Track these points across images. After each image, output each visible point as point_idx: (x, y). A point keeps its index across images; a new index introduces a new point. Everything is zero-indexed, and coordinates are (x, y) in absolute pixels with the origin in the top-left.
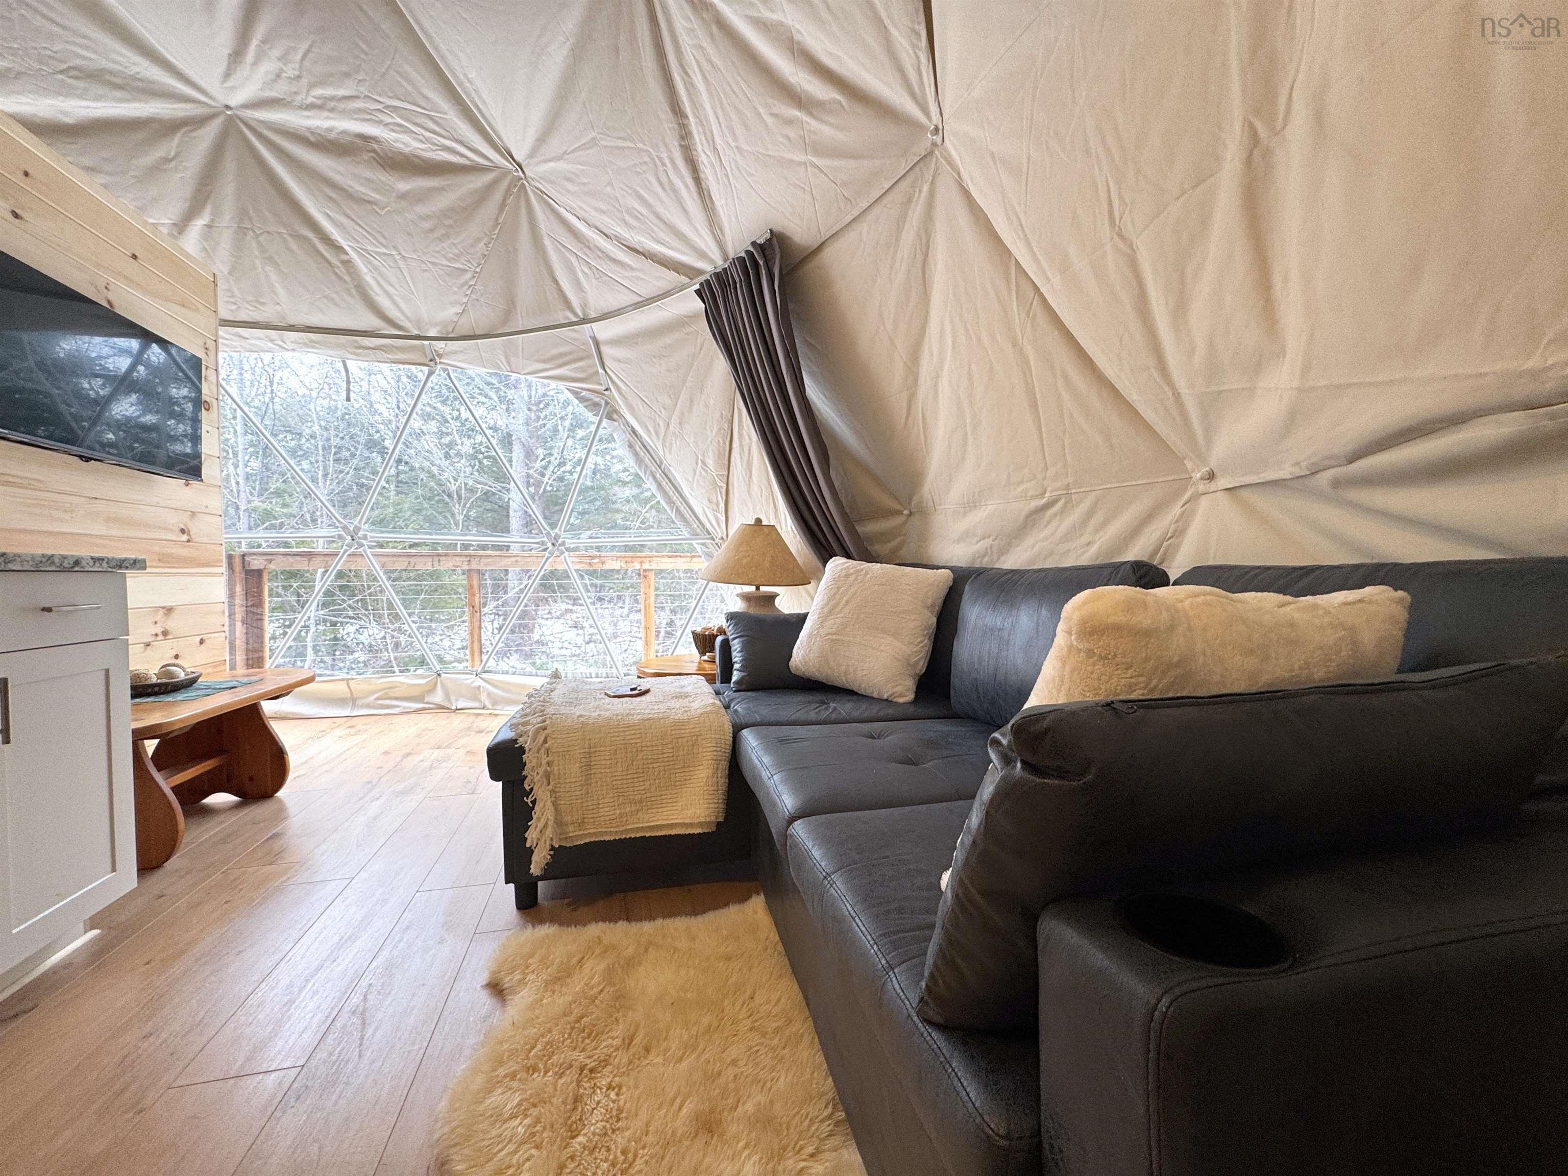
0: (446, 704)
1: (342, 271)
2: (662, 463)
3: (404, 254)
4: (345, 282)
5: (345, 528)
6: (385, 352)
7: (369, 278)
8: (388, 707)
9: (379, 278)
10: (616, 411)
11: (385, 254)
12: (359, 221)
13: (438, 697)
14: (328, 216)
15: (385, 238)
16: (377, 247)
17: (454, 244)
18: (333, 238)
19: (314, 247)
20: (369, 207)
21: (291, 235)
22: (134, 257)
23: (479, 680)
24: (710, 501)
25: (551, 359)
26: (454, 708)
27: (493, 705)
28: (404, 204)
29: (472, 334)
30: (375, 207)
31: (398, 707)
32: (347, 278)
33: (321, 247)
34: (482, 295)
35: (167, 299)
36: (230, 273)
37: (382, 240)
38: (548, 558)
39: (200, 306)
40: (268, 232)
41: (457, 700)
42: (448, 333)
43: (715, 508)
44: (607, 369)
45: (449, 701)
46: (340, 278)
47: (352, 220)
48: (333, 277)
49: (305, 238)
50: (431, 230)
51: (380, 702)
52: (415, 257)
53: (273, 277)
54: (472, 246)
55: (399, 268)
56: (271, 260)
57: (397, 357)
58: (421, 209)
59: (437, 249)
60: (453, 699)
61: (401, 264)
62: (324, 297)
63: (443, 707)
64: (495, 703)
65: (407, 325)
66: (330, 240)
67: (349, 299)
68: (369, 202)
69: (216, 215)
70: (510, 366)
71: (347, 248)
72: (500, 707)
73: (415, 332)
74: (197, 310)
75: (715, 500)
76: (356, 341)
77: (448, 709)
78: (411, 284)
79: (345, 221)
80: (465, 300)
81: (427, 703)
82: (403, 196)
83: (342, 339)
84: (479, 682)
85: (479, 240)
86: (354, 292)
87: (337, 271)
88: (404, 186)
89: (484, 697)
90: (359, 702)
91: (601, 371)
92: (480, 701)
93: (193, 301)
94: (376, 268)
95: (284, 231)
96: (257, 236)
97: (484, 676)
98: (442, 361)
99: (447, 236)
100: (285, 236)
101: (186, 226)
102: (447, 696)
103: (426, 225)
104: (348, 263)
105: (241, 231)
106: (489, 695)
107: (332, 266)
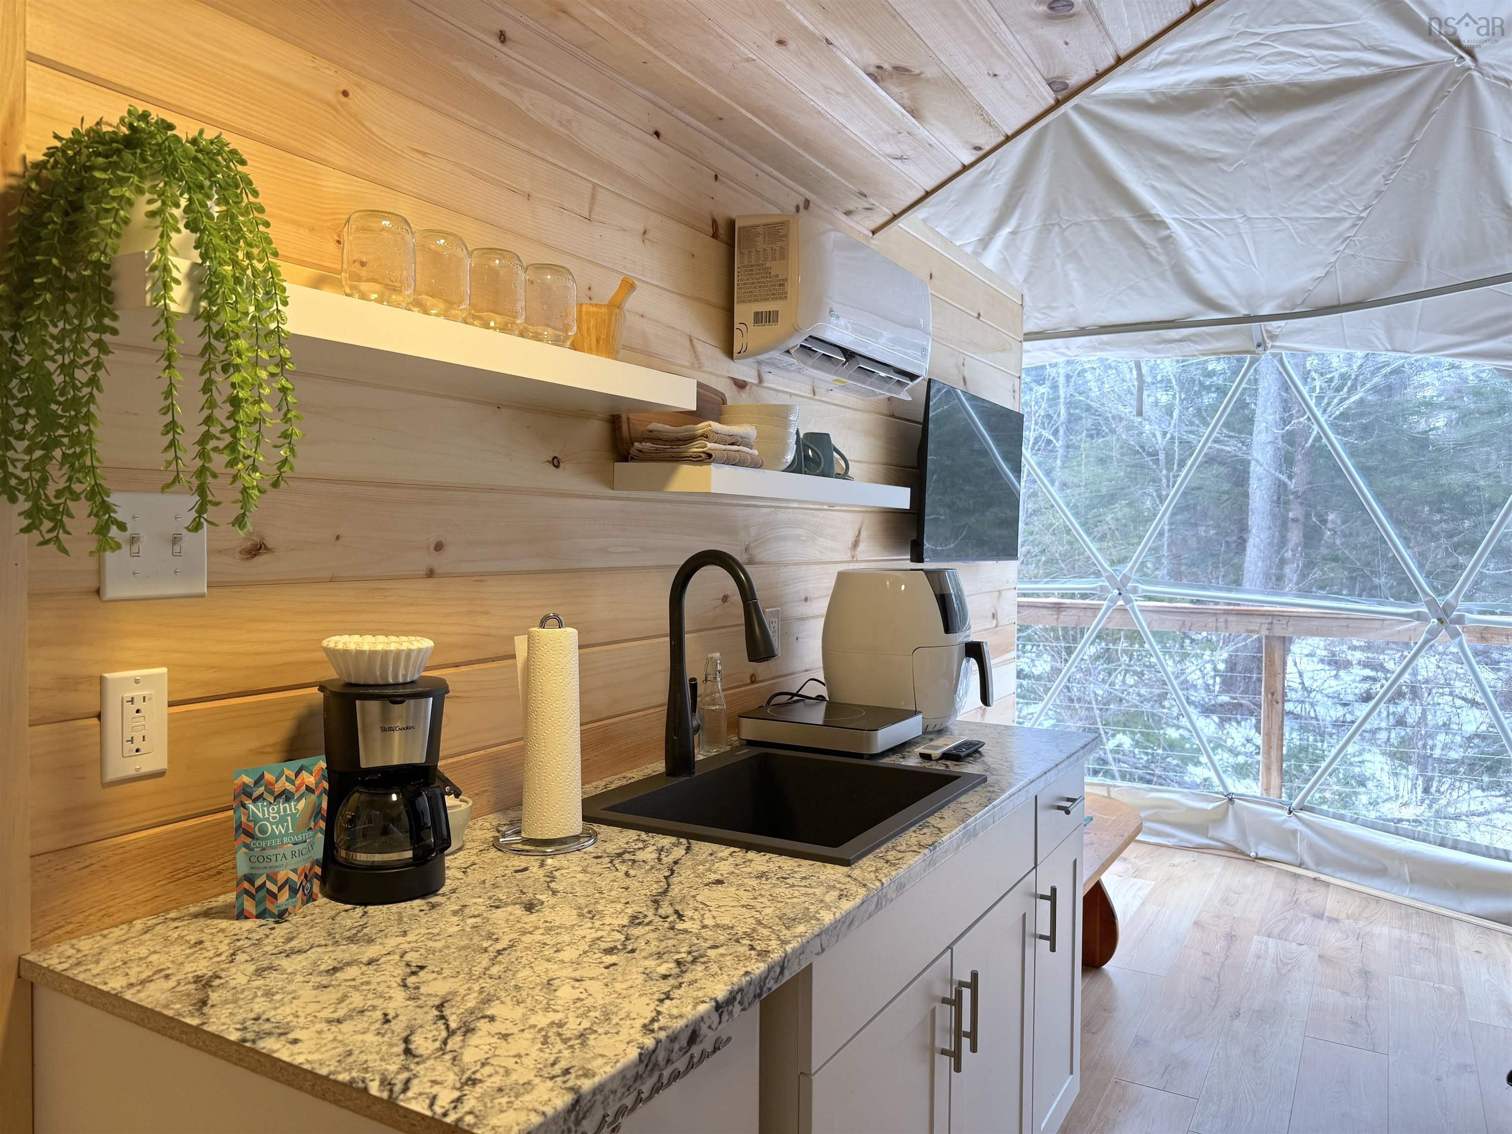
0: (1240, 845)
1: (1158, 251)
3: (1250, 215)
4: (1160, 264)
5: (1110, 578)
6: (1198, 343)
7: (1192, 255)
8: (1159, 834)
9: (1208, 253)
11: (1222, 221)
12: (1195, 187)
13: (1229, 833)
14: (1154, 188)
15: (1227, 200)
16: (1214, 214)
17: (1331, 187)
18: (1153, 212)
19: (1128, 229)
20: (1213, 166)
21: (1102, 221)
23: (1294, 819)
26: (1253, 854)
27: (1317, 865)
28: (1265, 151)
29: (1335, 303)
30: (1221, 165)
31: (1173, 836)
32: (1163, 259)
33: (1136, 227)
34: (1363, 248)
36: (1025, 281)
37: (1222, 204)
39: (1012, 342)
40: (1076, 224)
41: (1257, 844)
42: (1295, 306)
45: (1246, 842)
46: (1153, 260)
47: (1186, 186)
48: (1146, 261)
49: (1119, 221)
50: (1299, 177)
52: (1267, 215)
53: (1073, 274)
54: (1362, 183)
55: (1240, 235)
56: (1073, 256)
57: (1211, 347)
58: (1290, 152)
59: (1303, 199)
60: (1252, 840)
61: (1244, 228)
62: (1131, 288)
63: (1235, 850)
64: (1320, 861)
65: (1233, 302)
66: (1150, 215)
67: (1161, 285)
68: (1214, 160)
69: (1023, 218)
70: (1391, 343)
71: (1169, 221)
72: (1328, 870)
73: (1243, 311)
77: (1242, 853)
78: (1252, 253)
79: (1172, 188)
80: (1333, 259)
81: (1212, 838)
82: (1266, 142)
83: (1141, 335)
84: (1293, 823)
85: (1375, 172)
86: (1169, 275)
87: (1153, 253)
88: (1268, 128)
89: (1301, 848)
92: (1293, 851)
93: (1009, 339)
94: (1205, 240)
95: (1094, 218)
96: (1063, 231)
97: (1301, 814)
98: (1276, 344)
99: (1323, 178)
100: (1096, 223)
101: (991, 239)
102: (1242, 832)
103: (1293, 171)
104: (1167, 241)
105: (1045, 229)
106: (1311, 847)
107: (1146, 248)
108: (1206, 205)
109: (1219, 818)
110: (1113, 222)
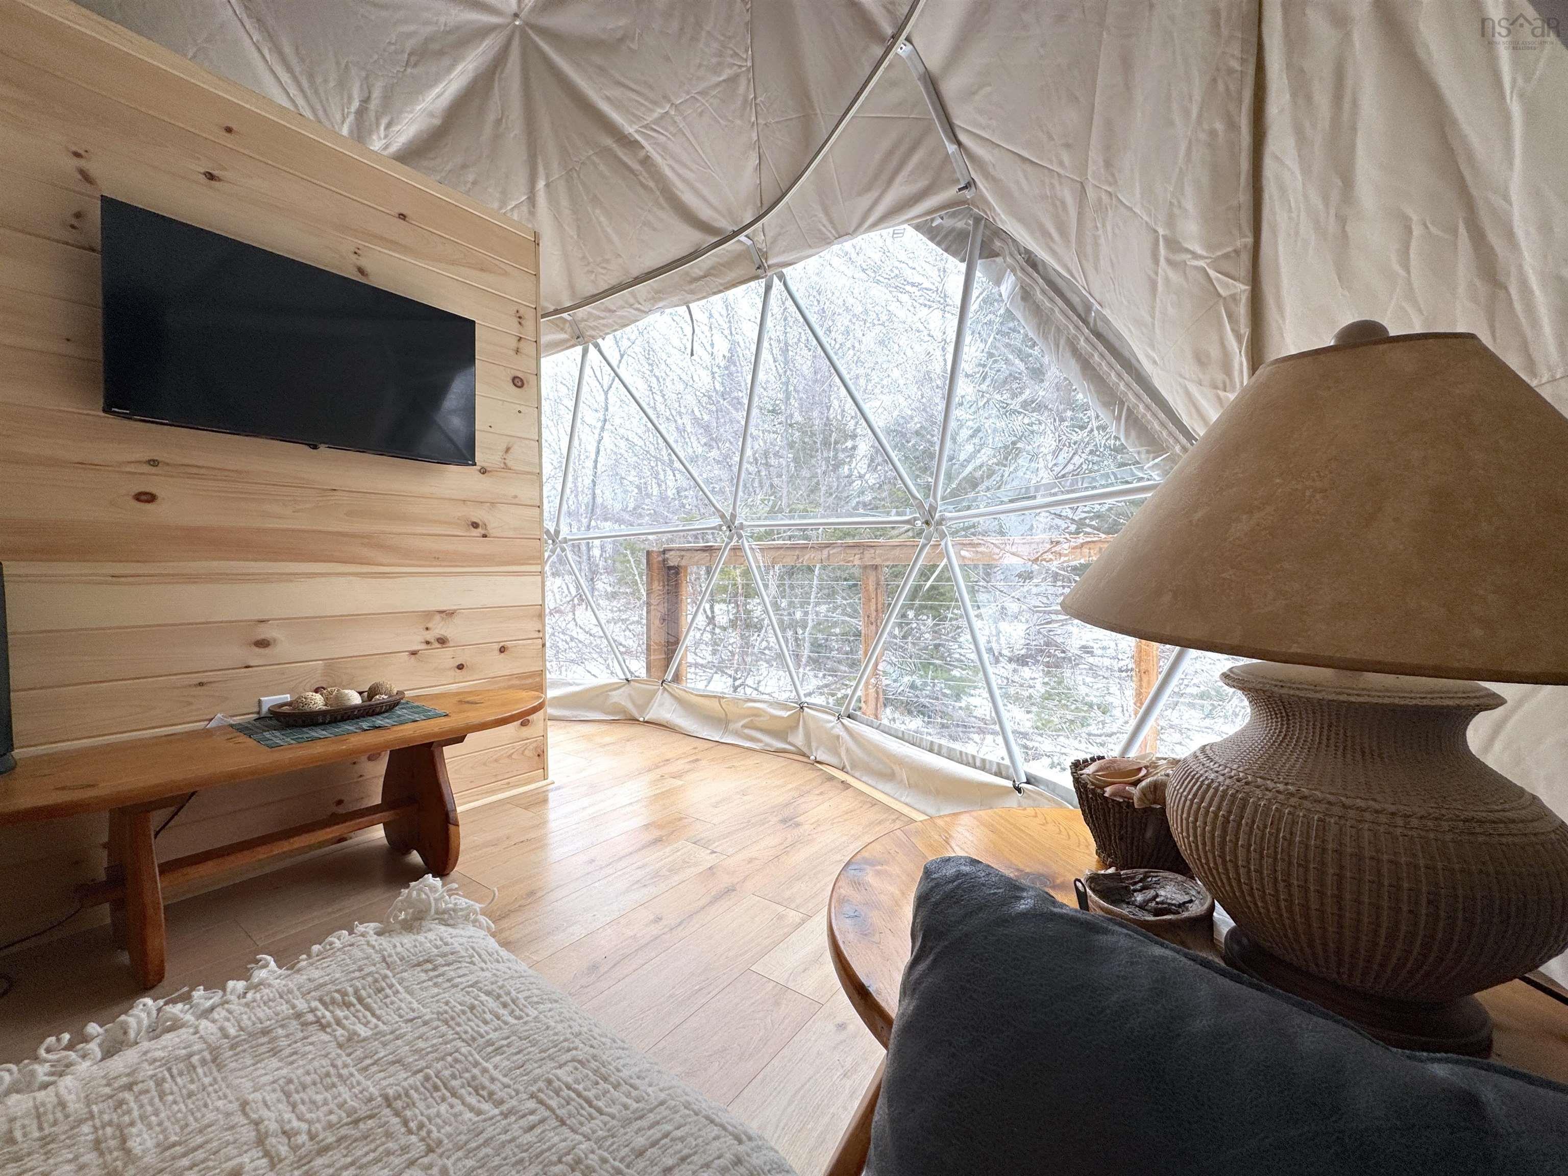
0: (806, 751)
1: (645, 177)
2: (1088, 308)
3: (674, 101)
4: (652, 190)
6: (715, 276)
7: (668, 172)
8: (751, 739)
9: (676, 166)
10: (998, 233)
11: (661, 118)
12: (627, 82)
13: (798, 739)
15: (651, 88)
16: (653, 111)
17: (709, 33)
18: (625, 132)
19: (616, 157)
21: (597, 154)
22: (402, 216)
23: (840, 725)
24: (1201, 359)
25: (876, 177)
26: (813, 758)
27: (851, 767)
29: (779, 193)
31: (758, 741)
32: (651, 184)
34: (768, 111)
35: (453, 263)
36: (578, 236)
37: (651, 95)
38: (924, 546)
39: (509, 269)
40: (584, 164)
41: (817, 749)
42: (759, 205)
43: (1220, 377)
44: (962, 137)
45: (810, 747)
46: (645, 187)
47: (622, 84)
48: (641, 191)
49: (608, 150)
50: (682, 30)
51: (746, 731)
52: (686, 96)
53: (604, 220)
54: (729, 17)
55: (681, 131)
56: (596, 200)
57: (728, 278)
60: (813, 745)
61: (680, 121)
62: (644, 224)
63: (803, 754)
64: (854, 766)
65: (718, 221)
67: (660, 213)
69: (547, 166)
71: (639, 138)
72: (857, 775)
73: (727, 227)
74: (506, 274)
75: (1215, 352)
76: (687, 274)
77: (808, 758)
78: (702, 155)
79: (619, 93)
80: (755, 135)
81: (788, 743)
83: (675, 278)
84: (839, 730)
86: (663, 201)
87: (641, 178)
89: (844, 753)
90: (732, 726)
91: (951, 148)
92: (839, 757)
93: (497, 262)
94: (666, 150)
95: (591, 152)
96: (579, 175)
97: (846, 721)
98: (770, 262)
99: (698, 24)
100: (594, 158)
102: (808, 737)
103: (675, 25)
104: (646, 161)
105: (568, 176)
106: (850, 752)
107: (636, 175)
108: (643, 101)
109: (792, 725)
110: (605, 152)
